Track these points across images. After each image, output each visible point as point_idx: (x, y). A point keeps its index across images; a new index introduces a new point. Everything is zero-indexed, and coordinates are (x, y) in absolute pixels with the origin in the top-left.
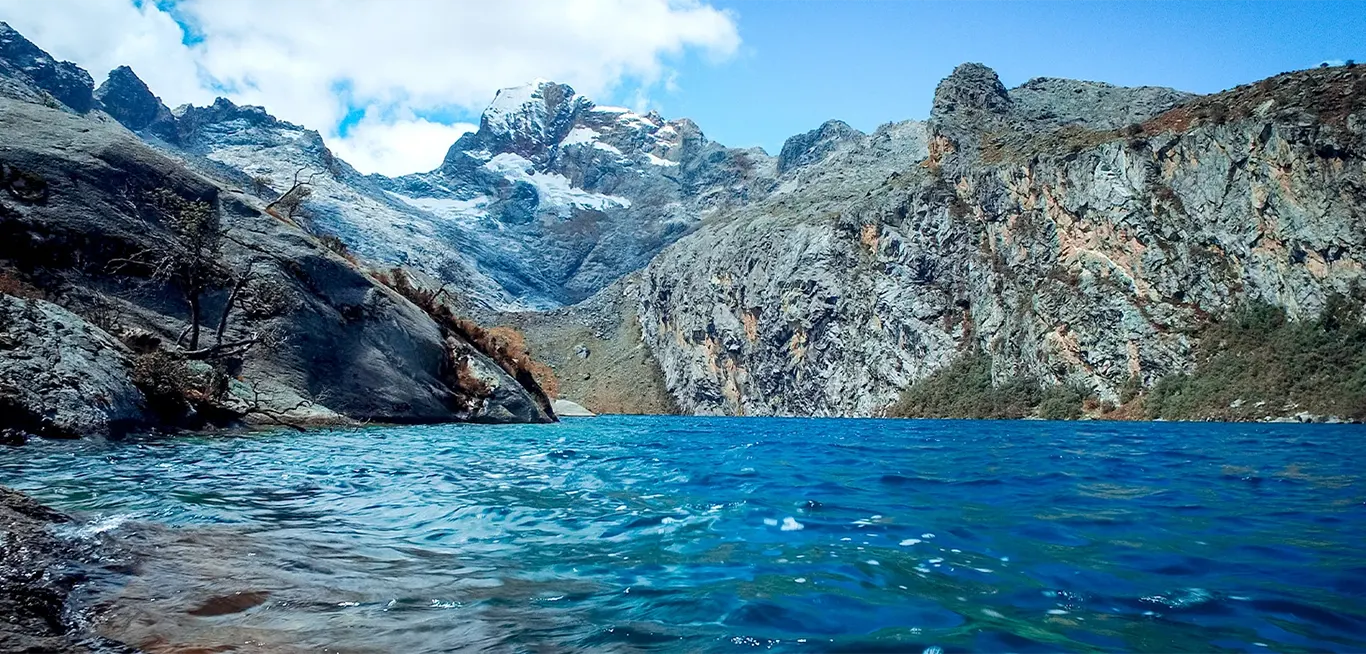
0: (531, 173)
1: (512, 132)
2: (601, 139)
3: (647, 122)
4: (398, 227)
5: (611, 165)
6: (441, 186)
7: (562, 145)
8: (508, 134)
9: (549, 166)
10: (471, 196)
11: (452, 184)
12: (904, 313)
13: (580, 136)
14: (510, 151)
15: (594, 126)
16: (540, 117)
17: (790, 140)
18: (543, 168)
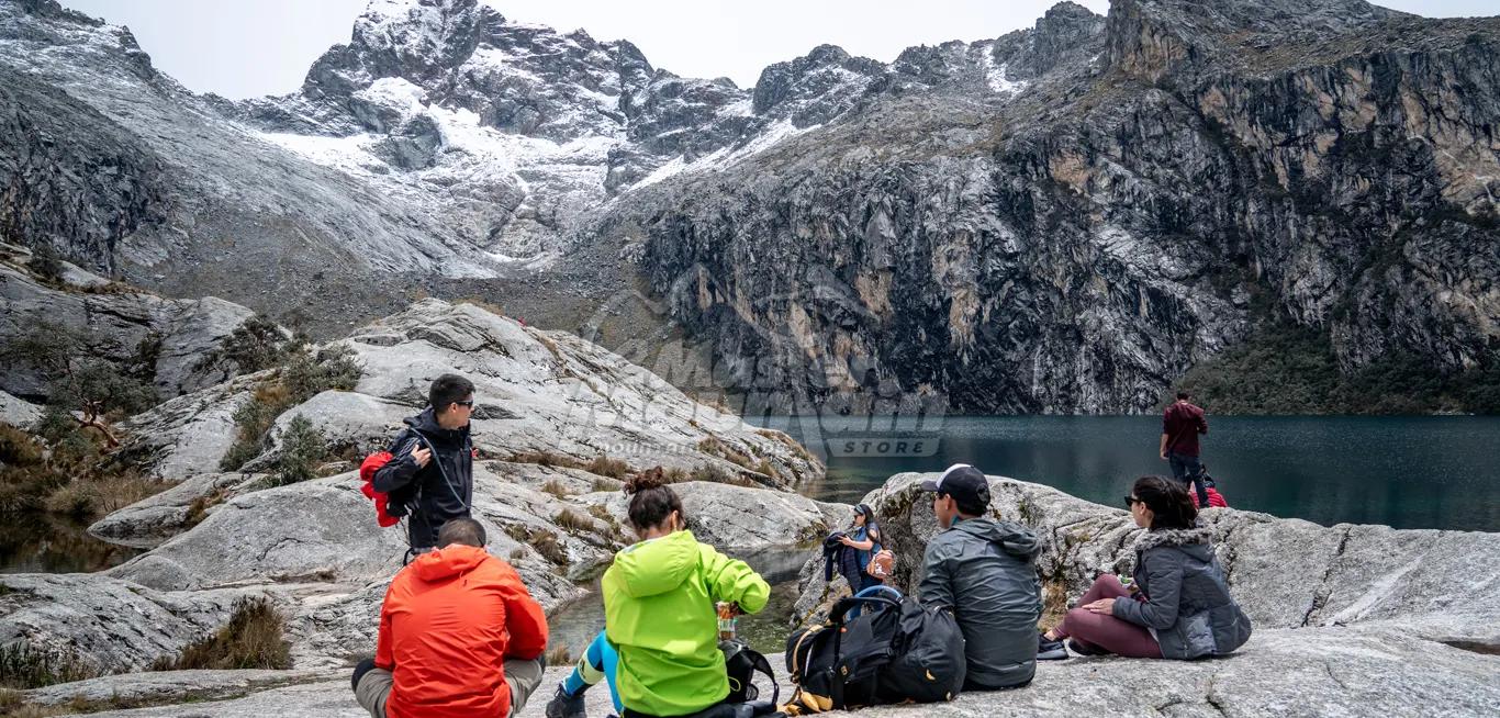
0: (427, 104)
1: (397, 47)
2: (516, 64)
3: (573, 43)
4: (266, 163)
5: (530, 96)
6: (302, 116)
7: (465, 68)
8: (391, 50)
9: (450, 97)
10: (347, 132)
11: (321, 113)
12: (1147, 273)
13: (486, 59)
14: (396, 74)
15: (504, 45)
16: (434, 30)
17: (768, 70)
18: (440, 98)
